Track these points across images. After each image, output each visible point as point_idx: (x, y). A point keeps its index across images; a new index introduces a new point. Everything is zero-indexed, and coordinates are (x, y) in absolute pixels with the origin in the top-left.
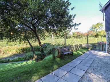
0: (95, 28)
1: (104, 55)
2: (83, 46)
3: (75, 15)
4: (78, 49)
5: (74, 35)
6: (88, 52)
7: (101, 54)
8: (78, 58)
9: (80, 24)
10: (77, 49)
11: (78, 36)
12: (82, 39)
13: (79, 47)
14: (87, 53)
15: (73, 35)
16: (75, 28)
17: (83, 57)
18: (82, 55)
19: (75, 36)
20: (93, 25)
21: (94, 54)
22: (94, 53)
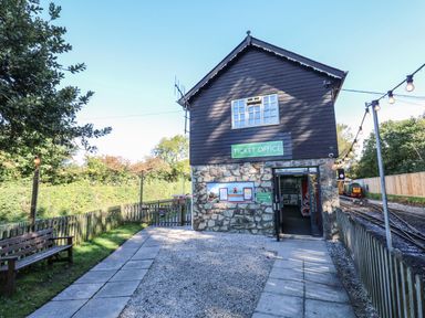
0: (169, 150)
1: (185, 238)
2: (124, 214)
3: (90, 94)
4: (104, 228)
5: (93, 171)
6: (137, 237)
7: (176, 236)
8: (96, 268)
9: (107, 130)
10: (99, 229)
11: (112, 173)
12: (124, 186)
13: (109, 220)
14: (132, 242)
15: (86, 169)
16: (85, 143)
17: (115, 262)
18: (113, 251)
19: (95, 174)
20: (163, 141)
21: (156, 241)
22: (156, 237)
